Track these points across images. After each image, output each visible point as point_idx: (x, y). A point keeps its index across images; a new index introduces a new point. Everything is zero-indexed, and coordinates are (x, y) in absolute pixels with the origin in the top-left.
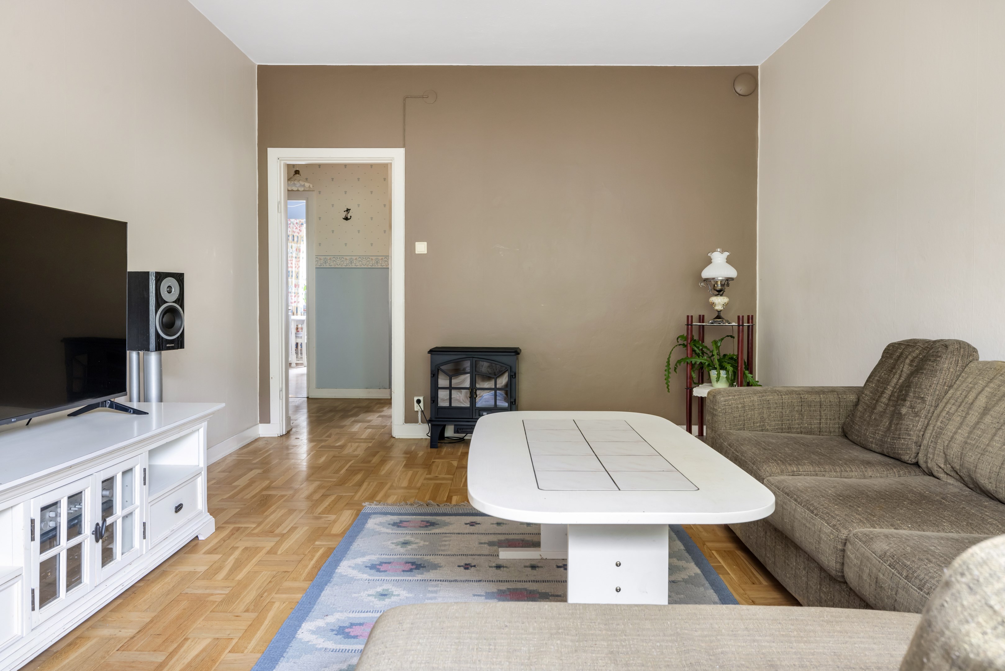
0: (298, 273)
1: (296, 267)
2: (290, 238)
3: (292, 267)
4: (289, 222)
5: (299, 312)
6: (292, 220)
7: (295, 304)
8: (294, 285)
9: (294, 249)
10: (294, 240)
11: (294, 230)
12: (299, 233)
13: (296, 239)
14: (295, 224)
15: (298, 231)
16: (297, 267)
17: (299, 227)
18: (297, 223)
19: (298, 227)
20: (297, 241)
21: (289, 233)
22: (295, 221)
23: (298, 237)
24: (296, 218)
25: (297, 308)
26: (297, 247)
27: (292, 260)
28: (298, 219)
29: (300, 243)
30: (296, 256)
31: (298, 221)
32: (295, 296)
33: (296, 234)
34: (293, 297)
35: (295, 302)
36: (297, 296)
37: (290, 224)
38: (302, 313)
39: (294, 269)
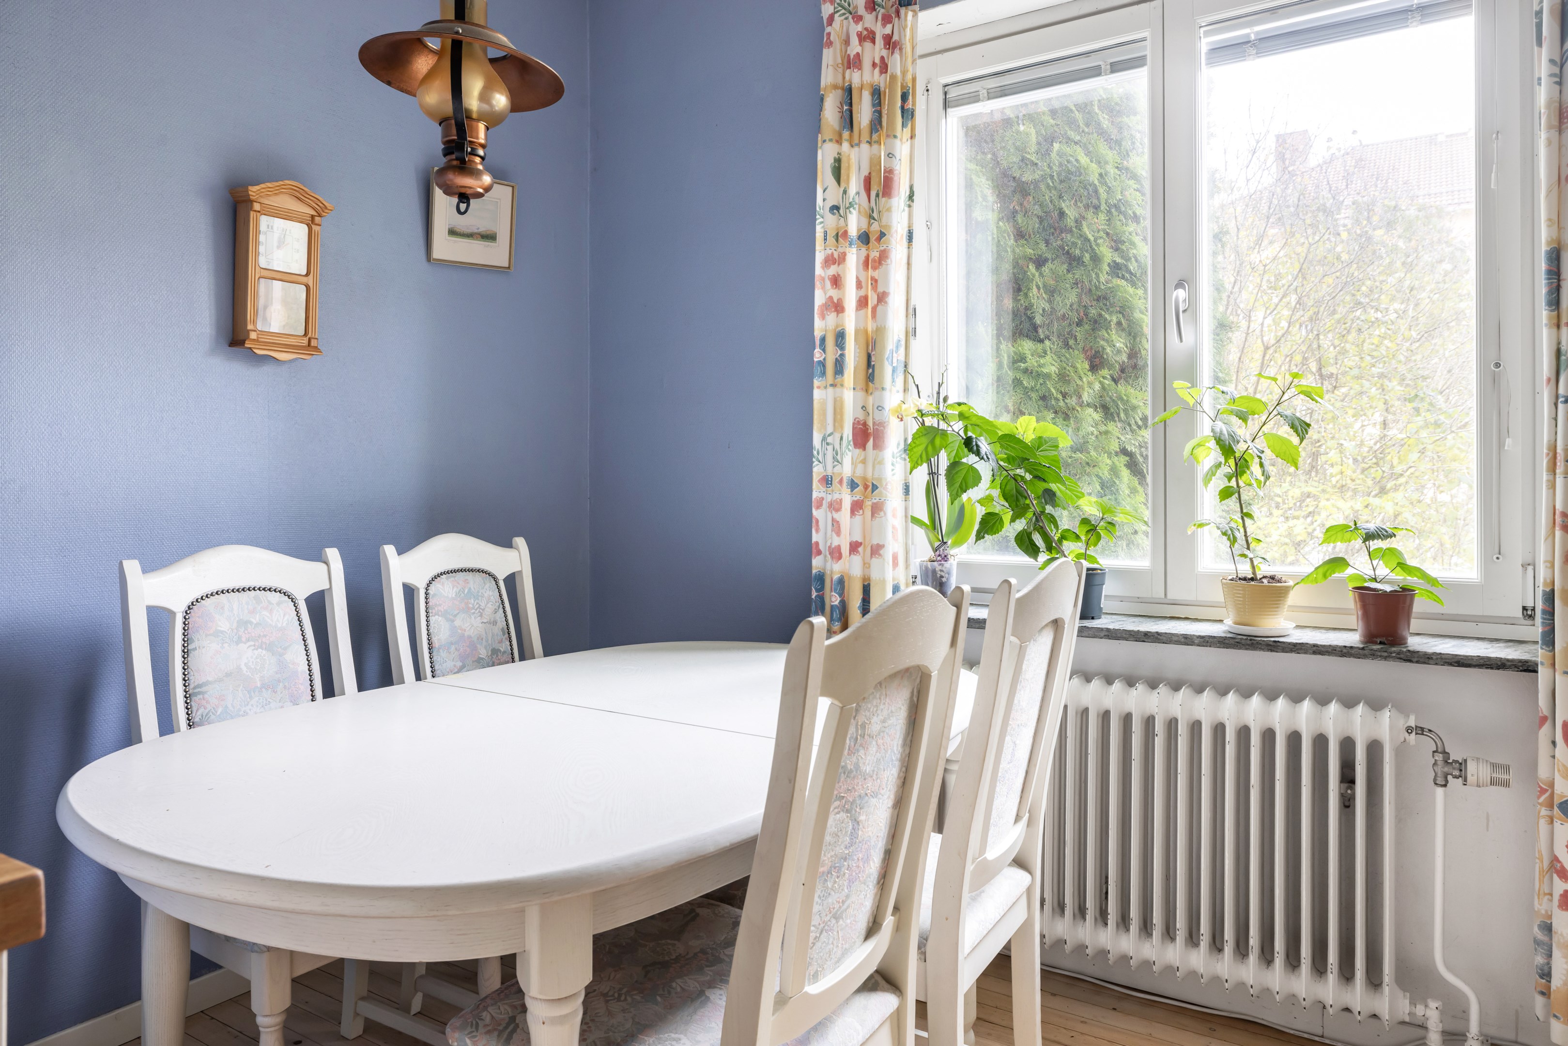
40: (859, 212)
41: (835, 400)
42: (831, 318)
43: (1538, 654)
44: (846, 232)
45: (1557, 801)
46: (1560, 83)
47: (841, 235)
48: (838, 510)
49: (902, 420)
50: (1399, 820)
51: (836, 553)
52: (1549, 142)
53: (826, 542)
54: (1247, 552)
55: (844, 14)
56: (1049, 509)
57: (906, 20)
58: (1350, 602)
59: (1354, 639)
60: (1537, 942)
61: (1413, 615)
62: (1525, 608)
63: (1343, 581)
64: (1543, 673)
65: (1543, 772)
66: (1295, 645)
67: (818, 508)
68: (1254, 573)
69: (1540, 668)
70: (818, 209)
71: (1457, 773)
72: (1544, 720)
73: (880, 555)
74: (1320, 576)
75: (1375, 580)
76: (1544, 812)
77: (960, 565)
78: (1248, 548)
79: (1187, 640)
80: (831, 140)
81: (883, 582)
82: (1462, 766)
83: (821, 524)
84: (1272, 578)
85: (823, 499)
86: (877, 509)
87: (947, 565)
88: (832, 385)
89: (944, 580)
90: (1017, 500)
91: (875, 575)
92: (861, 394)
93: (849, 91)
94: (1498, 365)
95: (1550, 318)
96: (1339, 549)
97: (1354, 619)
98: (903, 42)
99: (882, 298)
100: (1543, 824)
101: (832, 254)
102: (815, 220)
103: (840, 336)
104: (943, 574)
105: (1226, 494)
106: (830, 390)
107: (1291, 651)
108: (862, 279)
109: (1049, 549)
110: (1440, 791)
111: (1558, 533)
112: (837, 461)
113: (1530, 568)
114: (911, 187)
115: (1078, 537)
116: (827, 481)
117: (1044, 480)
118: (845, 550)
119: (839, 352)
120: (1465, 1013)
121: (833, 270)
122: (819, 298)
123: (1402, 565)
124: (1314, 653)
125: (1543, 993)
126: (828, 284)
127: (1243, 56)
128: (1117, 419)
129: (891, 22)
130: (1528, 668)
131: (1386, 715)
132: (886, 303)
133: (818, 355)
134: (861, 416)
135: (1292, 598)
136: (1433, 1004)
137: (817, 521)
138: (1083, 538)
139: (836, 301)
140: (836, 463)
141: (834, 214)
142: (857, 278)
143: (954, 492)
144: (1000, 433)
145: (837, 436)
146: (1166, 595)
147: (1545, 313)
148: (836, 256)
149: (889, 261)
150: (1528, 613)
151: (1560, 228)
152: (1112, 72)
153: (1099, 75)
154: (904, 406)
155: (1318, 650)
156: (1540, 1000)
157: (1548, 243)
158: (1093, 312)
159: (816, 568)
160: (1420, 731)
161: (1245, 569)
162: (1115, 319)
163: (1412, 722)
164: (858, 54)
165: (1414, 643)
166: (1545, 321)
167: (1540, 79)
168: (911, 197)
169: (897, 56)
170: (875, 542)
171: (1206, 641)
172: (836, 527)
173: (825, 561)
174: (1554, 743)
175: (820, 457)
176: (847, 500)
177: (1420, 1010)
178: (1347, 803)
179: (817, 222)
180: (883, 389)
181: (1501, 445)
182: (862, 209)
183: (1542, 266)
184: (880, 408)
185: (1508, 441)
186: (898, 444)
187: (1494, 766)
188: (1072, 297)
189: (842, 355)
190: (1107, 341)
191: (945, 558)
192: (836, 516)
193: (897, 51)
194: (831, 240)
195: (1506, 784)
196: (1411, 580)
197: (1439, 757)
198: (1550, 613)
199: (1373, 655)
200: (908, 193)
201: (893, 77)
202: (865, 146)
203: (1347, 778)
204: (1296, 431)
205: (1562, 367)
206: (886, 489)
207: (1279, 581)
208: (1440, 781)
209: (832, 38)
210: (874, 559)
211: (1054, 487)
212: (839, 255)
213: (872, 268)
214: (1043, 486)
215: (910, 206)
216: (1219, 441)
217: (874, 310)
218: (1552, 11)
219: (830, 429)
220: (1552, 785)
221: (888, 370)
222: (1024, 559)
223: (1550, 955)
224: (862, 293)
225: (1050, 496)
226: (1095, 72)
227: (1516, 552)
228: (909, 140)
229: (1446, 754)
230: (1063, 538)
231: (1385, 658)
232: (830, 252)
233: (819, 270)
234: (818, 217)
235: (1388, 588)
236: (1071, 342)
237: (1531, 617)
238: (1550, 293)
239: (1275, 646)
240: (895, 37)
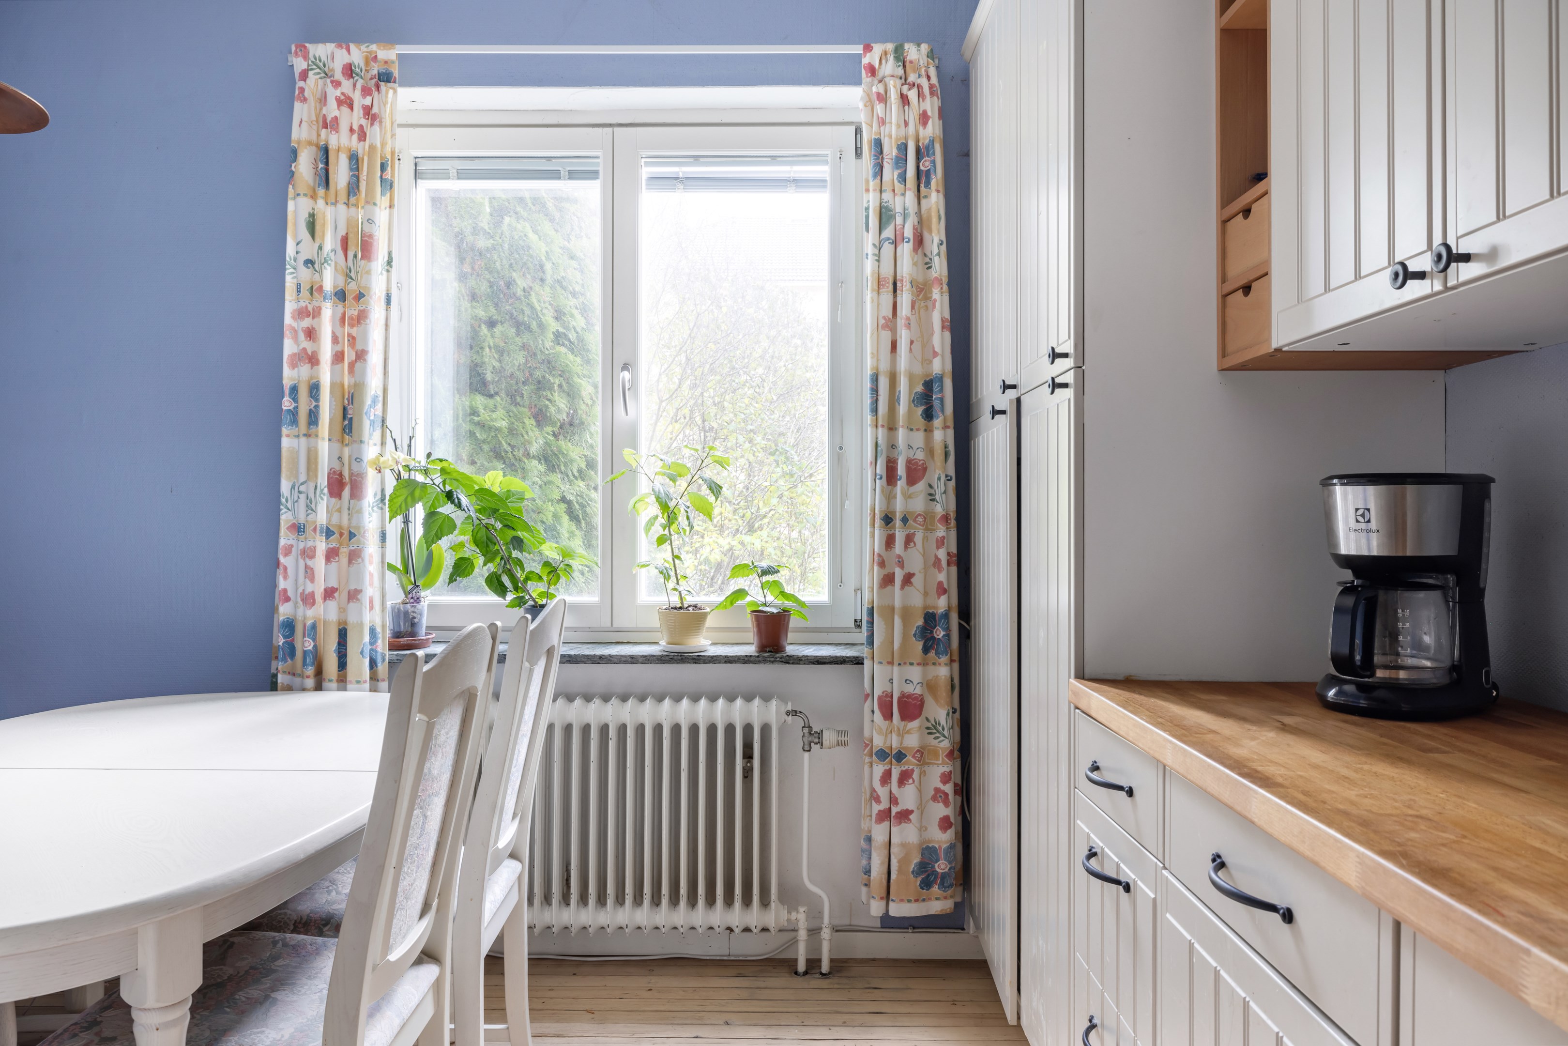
0: (352, 399)
1: (338, 357)
2: (305, 166)
3: (313, 360)
4: (300, 64)
5: (359, 666)
6: (320, 50)
7: (332, 605)
8: (323, 481)
9: (330, 242)
10: (326, 180)
11: (332, 110)
12: (362, 136)
13: (341, 174)
14: (338, 76)
15: (357, 118)
16: (349, 355)
17: (366, 91)
18: (349, 71)
19: (357, 97)
20: (353, 188)
21: (295, 135)
22: (341, 58)
23: (354, 159)
24: (343, 40)
25: (343, 634)
26: (351, 223)
27: (316, 313)
28: (359, 41)
29: (371, 202)
30: (341, 284)
31: (356, 55)
32: (331, 555)
33: (336, 140)
34: (319, 563)
35: (329, 593)
36: (344, 551)
37: (304, 75)
38: (382, 668)
39: (325, 375)
40: (336, 269)
41: (309, 451)
42: (304, 371)
43: (862, 651)
44: (321, 288)
45: (874, 750)
46: (878, 261)
47: (315, 290)
48: (312, 557)
49: (380, 472)
50: (781, 782)
51: (309, 600)
52: (872, 301)
53: (297, 589)
54: (677, 587)
55: (319, 73)
56: (515, 554)
57: (387, 97)
58: (749, 622)
59: (751, 650)
60: (863, 851)
61: (790, 630)
62: (856, 621)
63: (743, 607)
64: (867, 662)
65: (867, 733)
66: (712, 657)
67: (286, 555)
68: (682, 603)
69: (865, 661)
70: (288, 259)
71: (816, 740)
72: (867, 696)
73: (358, 599)
74: (729, 603)
75: (765, 605)
76: (867, 760)
77: (431, 606)
78: (678, 583)
79: (633, 660)
80: (305, 195)
81: (361, 625)
82: (820, 734)
83: (290, 571)
84: (695, 606)
85: (292, 546)
86: (355, 556)
87: (419, 606)
88: (305, 435)
89: (416, 620)
90: (487, 546)
91: (352, 619)
92: (337, 445)
93: (326, 150)
94: (841, 448)
95: (872, 420)
96: (740, 583)
97: (751, 636)
98: (383, 116)
99: (361, 355)
100: (866, 767)
101: (306, 307)
102: (285, 269)
103: (314, 389)
104: (415, 615)
105: (661, 540)
106: (303, 440)
107: (710, 662)
108: (339, 334)
109: (516, 589)
110: (806, 754)
111: (876, 568)
112: (310, 508)
113: (859, 592)
114: (390, 254)
115: (540, 578)
116: (298, 529)
117: (513, 529)
118: (319, 597)
119: (314, 404)
120: (821, 913)
121: (307, 323)
122: (289, 347)
123: (783, 593)
124: (726, 662)
125: (866, 885)
126: (302, 336)
127: (673, 188)
128: (557, 470)
129: (370, 95)
130: (858, 661)
131: (774, 703)
132: (365, 360)
133: (287, 404)
134: (337, 466)
135: (710, 622)
136: (801, 910)
137: (285, 569)
138: (545, 577)
139: (310, 353)
140: (310, 511)
141: (308, 268)
142: (333, 332)
143: (430, 540)
144: (477, 488)
145: (312, 485)
146: (612, 624)
147: (869, 417)
148: (310, 308)
149: (368, 321)
150: (858, 624)
151: (878, 360)
152: (570, 178)
153: (559, 178)
154: (382, 459)
155: (729, 660)
156: (864, 890)
157: (872, 369)
158: (538, 374)
159: (284, 615)
160: (794, 713)
161: (675, 600)
162: (557, 382)
163: (789, 708)
164: (336, 118)
165: (791, 650)
166: (869, 422)
167: (867, 254)
168: (389, 263)
169: (376, 127)
170: (352, 587)
171: (648, 659)
172: (310, 573)
173: (296, 606)
174: (873, 712)
175: (289, 505)
176: (321, 546)
177: (794, 915)
178: (747, 774)
179: (287, 272)
180: (361, 442)
181: (843, 505)
182: (338, 267)
183: (868, 385)
184: (359, 460)
185: (847, 503)
186: (375, 495)
187: (839, 732)
188: (520, 358)
189: (317, 407)
190: (549, 400)
191: (418, 600)
192: (310, 563)
193: (377, 123)
194: (305, 292)
195: (845, 744)
196: (788, 603)
197: (806, 730)
198: (871, 623)
199: (765, 661)
200: (386, 259)
201: (372, 147)
202: (342, 207)
203: (748, 756)
204: (713, 492)
205: (879, 455)
206: (363, 536)
207: (700, 609)
208: (807, 748)
209: (306, 94)
210: (351, 604)
211: (520, 534)
212: (313, 309)
213: (349, 324)
214: (511, 533)
215: (388, 271)
216: (658, 499)
217: (352, 366)
218: (874, 210)
219: (303, 478)
220: (871, 740)
221: (366, 423)
222: (492, 598)
223: (870, 858)
224: (338, 348)
225: (518, 543)
226: (555, 175)
227: (851, 583)
228: (388, 209)
229: (810, 727)
230: (527, 579)
231: (773, 662)
232: (304, 305)
233: (288, 320)
234: (288, 266)
235: (775, 611)
236: (518, 399)
237: (859, 626)
238: (872, 403)
239: (698, 659)
240: (375, 110)
